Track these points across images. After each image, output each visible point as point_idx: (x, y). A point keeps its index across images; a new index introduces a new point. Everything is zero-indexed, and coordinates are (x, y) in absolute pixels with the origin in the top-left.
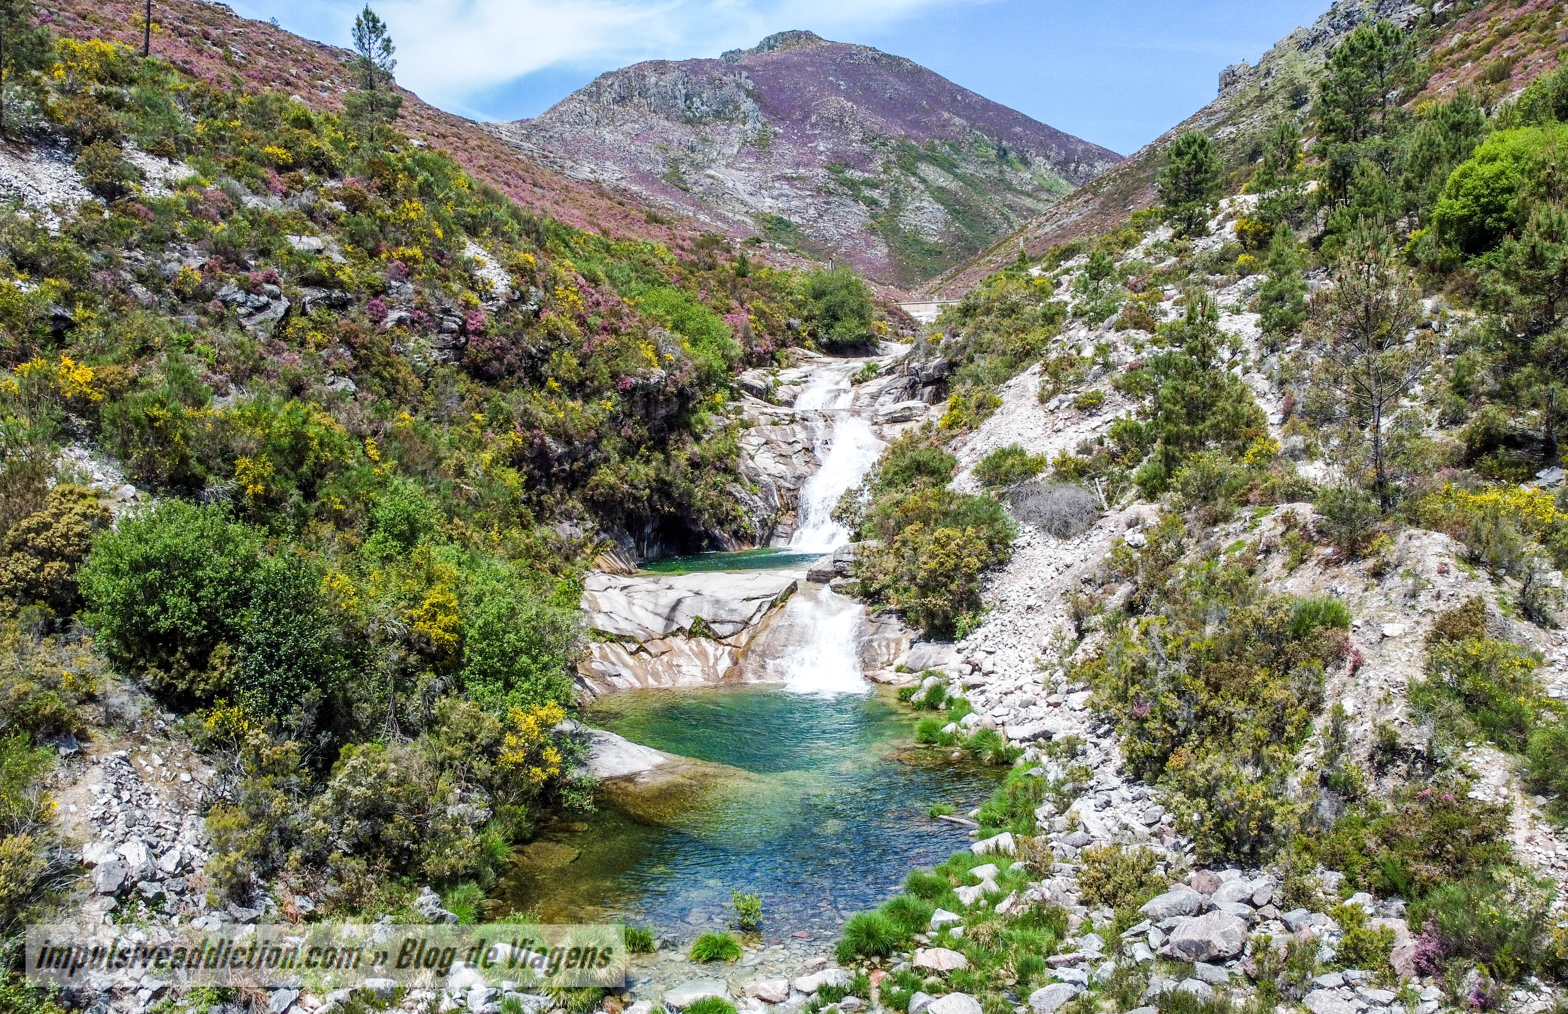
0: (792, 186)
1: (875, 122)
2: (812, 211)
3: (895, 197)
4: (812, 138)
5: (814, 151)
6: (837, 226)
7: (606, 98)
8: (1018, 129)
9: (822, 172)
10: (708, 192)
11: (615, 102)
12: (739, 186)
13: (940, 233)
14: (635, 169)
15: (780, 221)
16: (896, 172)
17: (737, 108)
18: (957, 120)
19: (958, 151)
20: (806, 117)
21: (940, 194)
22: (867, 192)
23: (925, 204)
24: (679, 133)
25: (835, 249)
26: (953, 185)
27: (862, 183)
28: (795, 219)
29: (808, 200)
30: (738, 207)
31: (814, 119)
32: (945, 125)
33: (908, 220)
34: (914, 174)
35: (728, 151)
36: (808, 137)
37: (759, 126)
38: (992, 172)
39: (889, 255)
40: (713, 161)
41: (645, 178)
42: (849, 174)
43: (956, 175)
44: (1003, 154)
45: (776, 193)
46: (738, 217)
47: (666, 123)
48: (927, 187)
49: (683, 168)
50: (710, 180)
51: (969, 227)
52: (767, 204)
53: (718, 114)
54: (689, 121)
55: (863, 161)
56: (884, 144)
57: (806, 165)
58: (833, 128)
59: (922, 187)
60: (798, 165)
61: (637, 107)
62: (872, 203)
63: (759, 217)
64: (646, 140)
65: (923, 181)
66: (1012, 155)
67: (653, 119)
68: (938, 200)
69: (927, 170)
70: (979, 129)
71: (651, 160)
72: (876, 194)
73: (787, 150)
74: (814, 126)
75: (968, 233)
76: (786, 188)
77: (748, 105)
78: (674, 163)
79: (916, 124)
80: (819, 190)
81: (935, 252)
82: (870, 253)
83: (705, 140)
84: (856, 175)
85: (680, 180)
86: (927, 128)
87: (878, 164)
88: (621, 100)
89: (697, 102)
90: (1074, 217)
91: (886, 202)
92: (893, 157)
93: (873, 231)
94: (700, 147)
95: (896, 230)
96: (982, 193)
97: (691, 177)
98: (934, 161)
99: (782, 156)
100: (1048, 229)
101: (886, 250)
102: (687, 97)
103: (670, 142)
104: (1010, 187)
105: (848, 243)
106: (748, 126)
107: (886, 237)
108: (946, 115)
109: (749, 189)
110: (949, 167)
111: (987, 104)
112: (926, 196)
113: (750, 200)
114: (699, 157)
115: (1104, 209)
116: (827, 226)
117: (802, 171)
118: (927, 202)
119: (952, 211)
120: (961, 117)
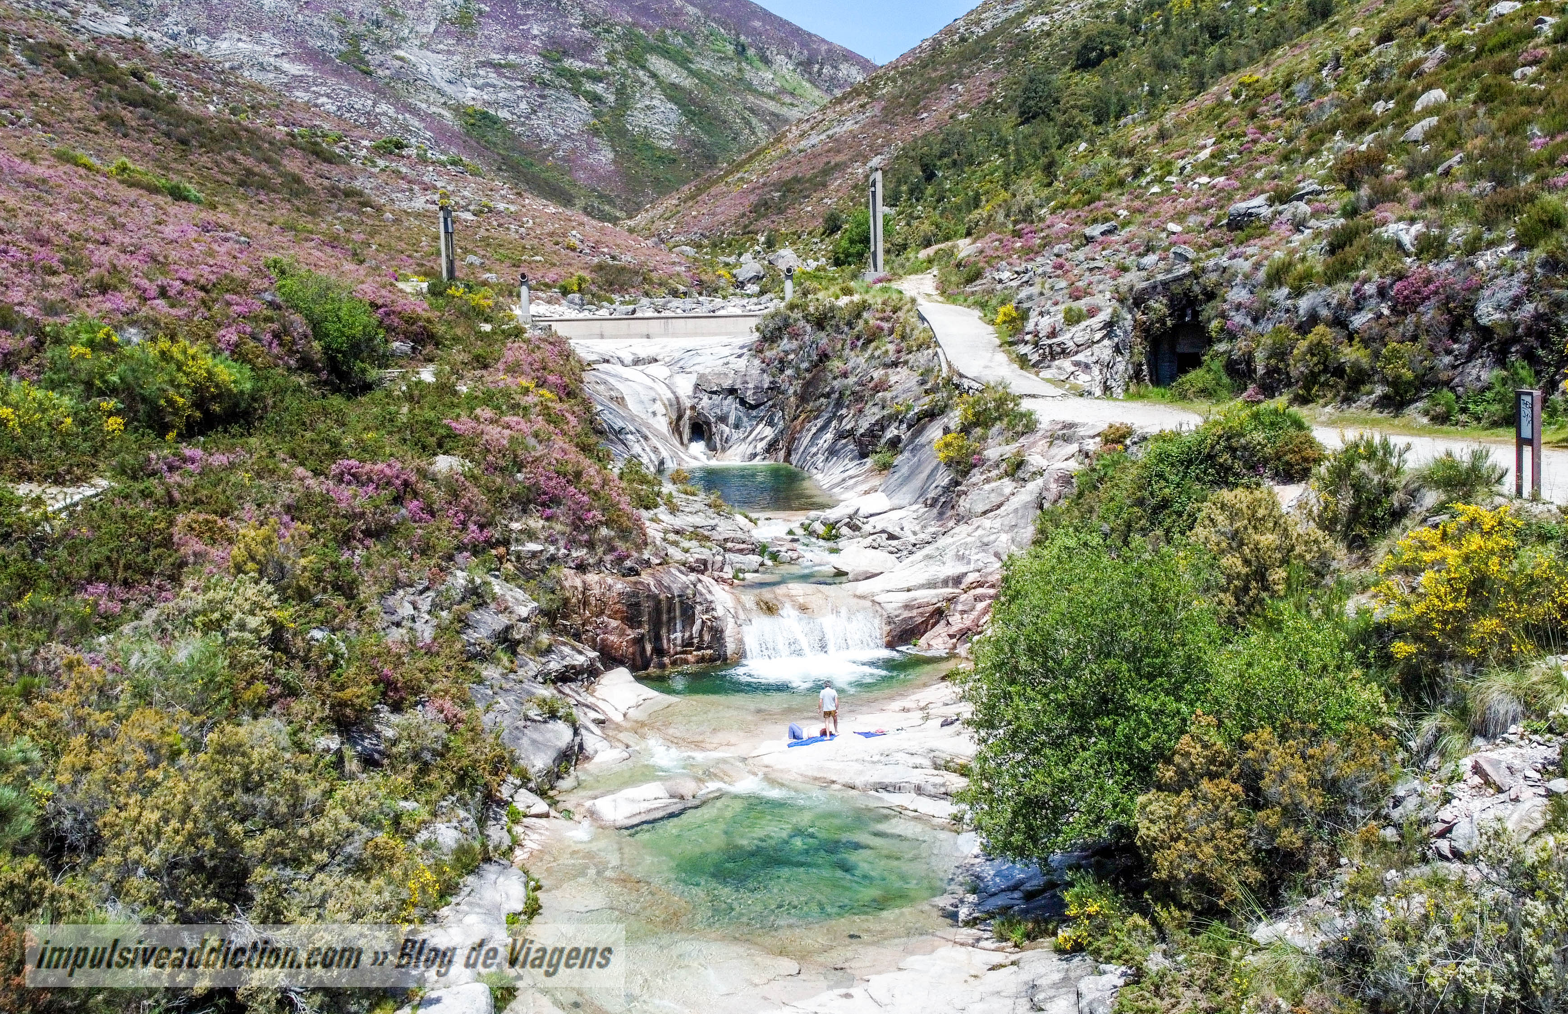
0: (500, 75)
1: (598, 5)
2: (523, 105)
3: (621, 93)
4: (525, 19)
5: (525, 35)
6: (554, 125)
8: (757, 24)
9: (535, 59)
10: (396, 77)
12: (436, 71)
13: (675, 138)
14: (301, 45)
15: (485, 116)
16: (622, 64)
18: (691, 9)
19: (692, 44)
21: (673, 92)
22: (589, 86)
23: (656, 102)
25: (551, 152)
26: (688, 82)
27: (583, 75)
28: (504, 114)
29: (519, 92)
30: (433, 96)
32: (677, 14)
33: (637, 121)
34: (643, 67)
35: (422, 29)
36: (520, 17)
37: (460, 1)
38: (730, 69)
39: (614, 161)
40: (403, 39)
41: (314, 56)
42: (567, 63)
43: (690, 72)
44: (741, 50)
45: (480, 82)
46: (433, 109)
48: (659, 83)
49: (366, 47)
50: (398, 63)
51: (707, 133)
52: (469, 95)
55: (583, 49)
56: (608, 31)
57: (516, 51)
58: (549, 8)
59: (652, 83)
60: (507, 50)
62: (595, 98)
63: (459, 110)
64: (317, 9)
65: (654, 75)
66: (751, 52)
68: (671, 99)
69: (658, 64)
70: (715, 20)
71: (323, 35)
72: (599, 88)
73: (494, 32)
74: (526, 5)
75: (705, 138)
76: (493, 77)
78: (354, 40)
79: (644, 11)
80: (532, 81)
81: (668, 160)
82: (592, 159)
83: (393, 14)
84: (577, 65)
85: (361, 60)
86: (657, 16)
87: (601, 54)
90: (849, 125)
91: (611, 98)
92: (618, 47)
93: (596, 132)
94: (387, 22)
95: (622, 132)
96: (720, 92)
97: (376, 57)
98: (666, 53)
99: (488, 38)
100: (814, 139)
101: (611, 156)
103: (349, 13)
104: (750, 88)
105: (567, 145)
106: (448, 1)
107: (611, 140)
108: (678, 3)
109: (448, 75)
110: (683, 62)
112: (657, 93)
113: (449, 89)
114: (386, 34)
115: (888, 116)
116: (541, 123)
117: (511, 57)
118: (658, 100)
119: (687, 112)
120: (695, 6)
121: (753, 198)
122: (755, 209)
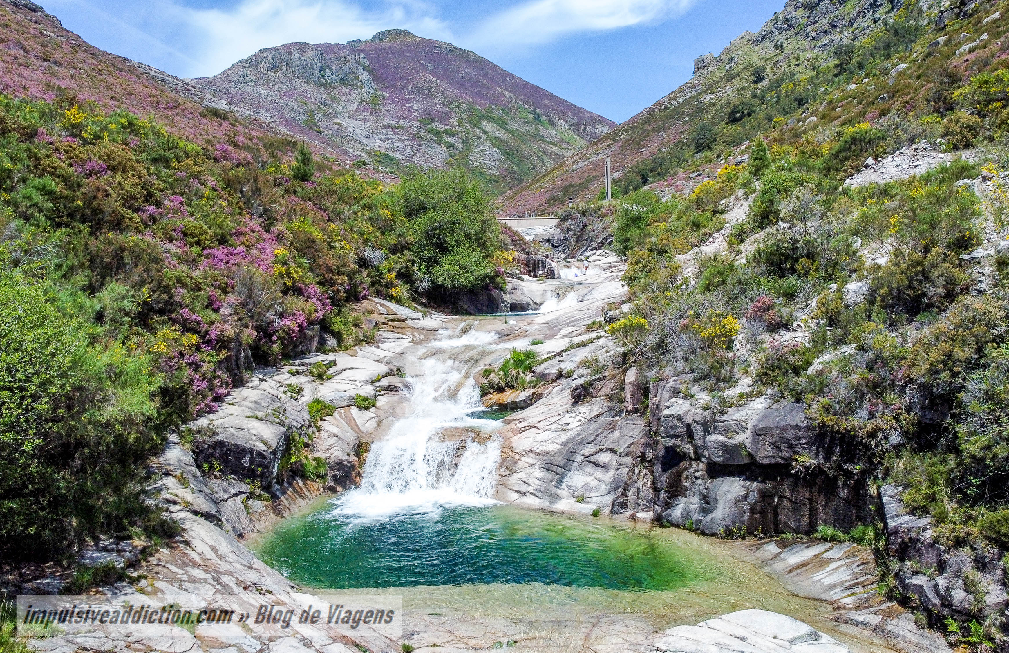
0: (395, 133)
1: (452, 92)
2: (409, 150)
3: (466, 142)
4: (408, 101)
5: (410, 109)
6: (426, 161)
7: (263, 66)
8: (547, 102)
9: (415, 124)
10: (336, 134)
11: (269, 69)
12: (358, 131)
13: (498, 169)
14: (282, 116)
15: (386, 156)
16: (467, 126)
17: (357, 78)
18: (507, 94)
19: (507, 114)
20: (405, 87)
21: (496, 142)
22: (447, 139)
23: (486, 148)
24: (315, 92)
26: (506, 136)
27: (444, 132)
28: (397, 155)
29: (406, 143)
30: (356, 145)
31: (410, 87)
32: (499, 96)
33: (476, 158)
34: (479, 128)
35: (350, 107)
36: (406, 99)
37: (372, 90)
38: (530, 128)
40: (339, 113)
41: (289, 123)
42: (434, 125)
43: (507, 130)
44: (537, 117)
45: (383, 137)
46: (356, 153)
47: (306, 85)
48: (488, 137)
49: (318, 117)
50: (336, 127)
51: (517, 165)
52: (377, 144)
53: (343, 81)
54: (322, 85)
55: (444, 117)
56: (458, 107)
57: (404, 119)
58: (424, 94)
59: (484, 137)
60: (399, 118)
61: (285, 74)
62: (450, 146)
63: (371, 153)
64: (291, 96)
65: (485, 132)
66: (543, 118)
67: (297, 83)
68: (495, 146)
69: (487, 125)
70: (521, 100)
71: (294, 111)
72: (453, 140)
73: (392, 108)
74: (410, 92)
75: (516, 168)
76: (391, 134)
77: (364, 76)
78: (312, 113)
79: (479, 95)
80: (414, 136)
81: (494, 181)
83: (334, 99)
84: (440, 127)
85: (316, 125)
86: (486, 98)
87: (454, 120)
88: (274, 68)
89: (328, 71)
90: (601, 156)
91: (460, 146)
92: (464, 116)
93: (451, 165)
94: (330, 103)
95: (467, 165)
96: (526, 142)
97: (324, 123)
98: (492, 119)
99: (388, 111)
100: (581, 164)
102: (321, 69)
103: (309, 99)
104: (542, 139)
106: (364, 91)
108: (499, 90)
109: (365, 133)
110: (503, 125)
111: (526, 85)
112: (487, 143)
113: (365, 141)
114: (329, 110)
115: (624, 150)
116: (419, 160)
117: (402, 122)
118: (488, 147)
119: (504, 153)
120: (510, 92)
121: (547, 196)
122: (548, 202)
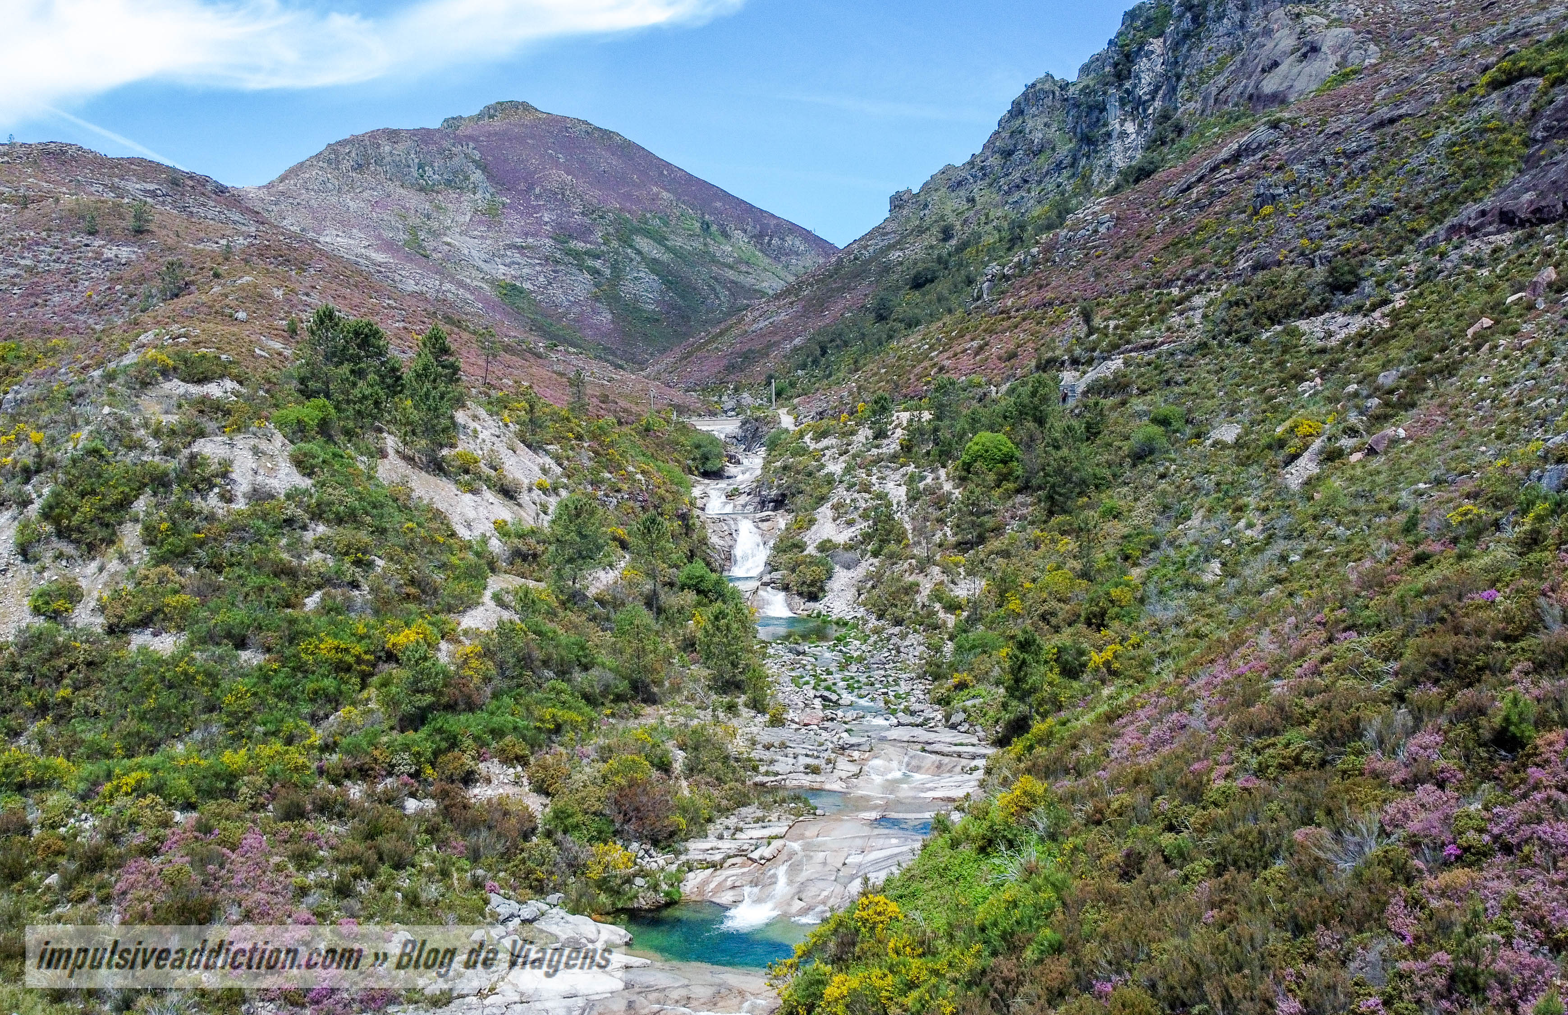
0: (523, 255)
1: (594, 195)
2: (541, 279)
3: (614, 267)
4: (539, 207)
5: (540, 222)
6: (565, 294)
7: (346, 165)
8: (718, 204)
9: (549, 242)
10: (447, 258)
11: (354, 169)
12: (474, 253)
13: (656, 302)
14: (379, 237)
15: (514, 287)
16: (615, 244)
17: (467, 178)
18: (665, 194)
19: (666, 224)
20: (530, 188)
21: (654, 265)
22: (590, 262)
23: (642, 274)
24: (415, 200)
25: (565, 315)
26: (666, 257)
27: (585, 253)
28: (527, 286)
29: (538, 268)
30: (475, 273)
31: (537, 191)
32: (655, 198)
33: (628, 289)
34: (631, 246)
35: (461, 219)
36: (533, 207)
37: (488, 196)
38: (698, 244)
39: (613, 322)
40: (448, 228)
41: (389, 246)
42: (574, 244)
43: (667, 248)
44: (706, 227)
45: (508, 261)
46: (475, 283)
47: (402, 191)
48: (643, 258)
49: (422, 235)
50: (446, 248)
51: (683, 297)
52: (500, 271)
53: (449, 183)
54: (422, 189)
55: (584, 233)
56: (601, 217)
57: (533, 235)
58: (556, 200)
59: (638, 259)
60: (526, 234)
61: (375, 174)
62: (596, 272)
63: (494, 282)
64: (385, 207)
65: (639, 252)
66: (714, 228)
67: (390, 187)
68: (653, 271)
69: (643, 243)
70: (684, 202)
71: (392, 228)
72: (598, 264)
73: (515, 220)
74: (538, 197)
75: (680, 302)
76: (518, 257)
77: (477, 176)
78: (414, 231)
79: (628, 197)
80: (547, 259)
81: (654, 320)
82: (596, 320)
83: (438, 208)
84: (580, 246)
85: (420, 246)
86: (638, 201)
87: (598, 235)
88: (359, 167)
89: (429, 171)
91: (608, 272)
92: (611, 230)
93: (597, 299)
94: (435, 214)
95: (617, 299)
96: (692, 265)
97: (430, 244)
98: (647, 234)
99: (512, 225)
101: (610, 317)
102: (421, 166)
103: (408, 209)
104: (714, 260)
105: (576, 309)
106: (478, 196)
107: (609, 304)
108: (655, 189)
109: (484, 256)
110: (661, 240)
111: (690, 179)
112: (642, 267)
113: (485, 267)
114: (435, 225)
116: (557, 293)
117: (530, 240)
118: (643, 273)
119: (666, 282)
120: (668, 191)
